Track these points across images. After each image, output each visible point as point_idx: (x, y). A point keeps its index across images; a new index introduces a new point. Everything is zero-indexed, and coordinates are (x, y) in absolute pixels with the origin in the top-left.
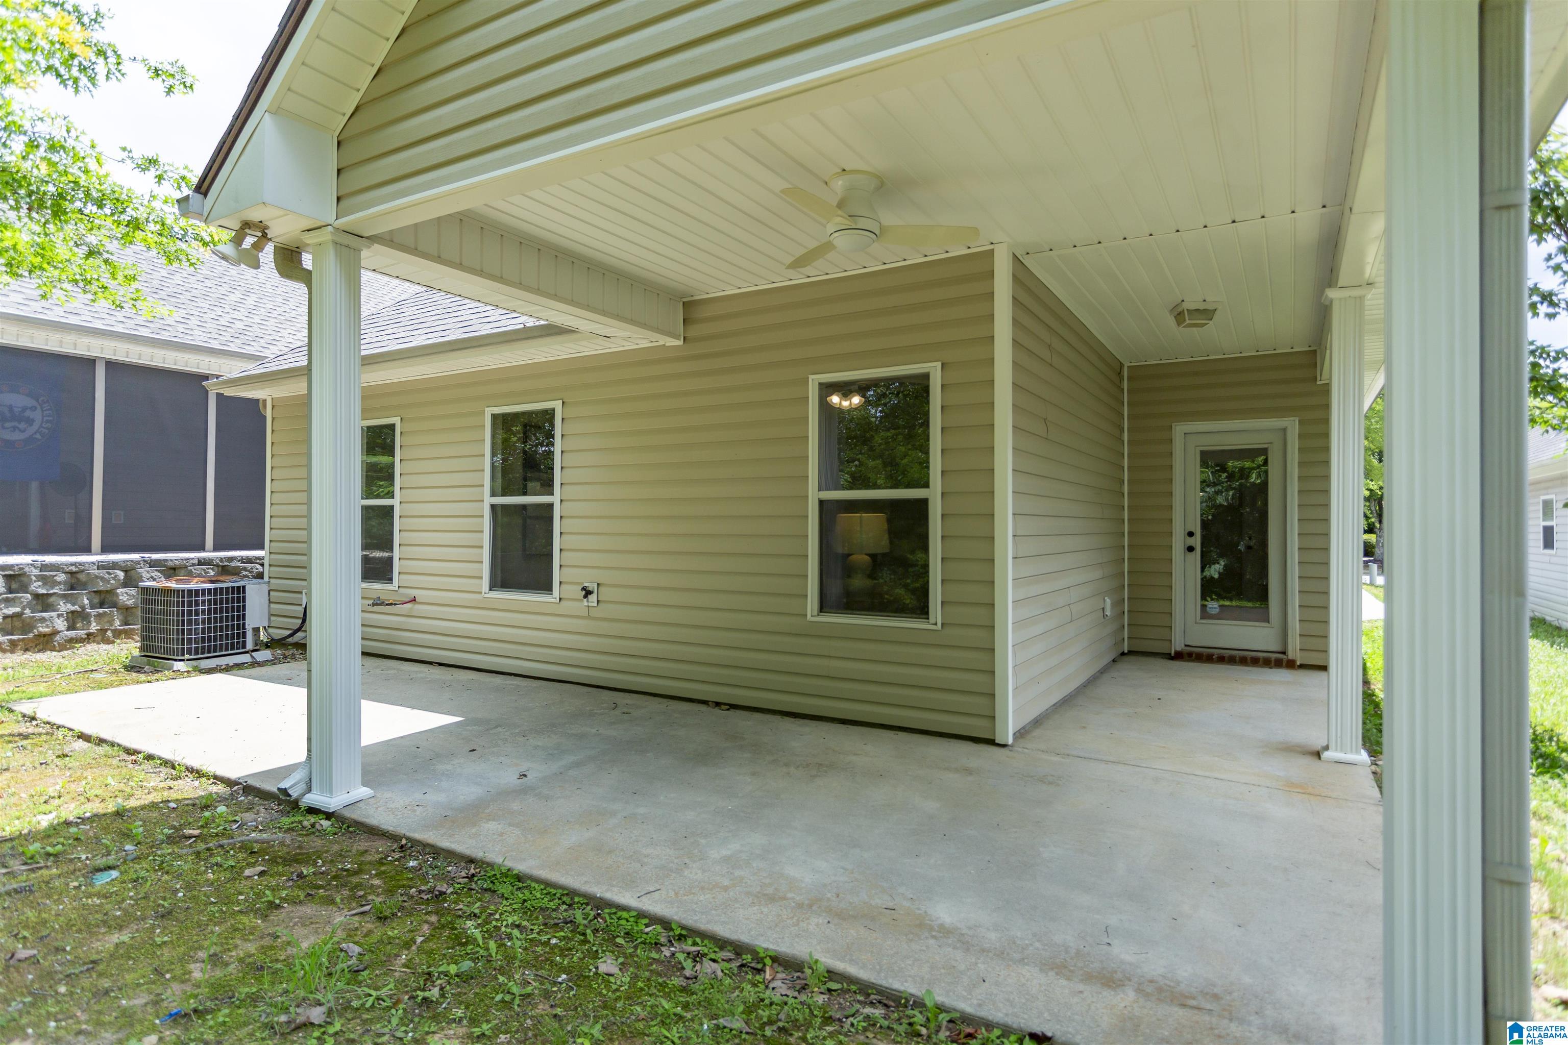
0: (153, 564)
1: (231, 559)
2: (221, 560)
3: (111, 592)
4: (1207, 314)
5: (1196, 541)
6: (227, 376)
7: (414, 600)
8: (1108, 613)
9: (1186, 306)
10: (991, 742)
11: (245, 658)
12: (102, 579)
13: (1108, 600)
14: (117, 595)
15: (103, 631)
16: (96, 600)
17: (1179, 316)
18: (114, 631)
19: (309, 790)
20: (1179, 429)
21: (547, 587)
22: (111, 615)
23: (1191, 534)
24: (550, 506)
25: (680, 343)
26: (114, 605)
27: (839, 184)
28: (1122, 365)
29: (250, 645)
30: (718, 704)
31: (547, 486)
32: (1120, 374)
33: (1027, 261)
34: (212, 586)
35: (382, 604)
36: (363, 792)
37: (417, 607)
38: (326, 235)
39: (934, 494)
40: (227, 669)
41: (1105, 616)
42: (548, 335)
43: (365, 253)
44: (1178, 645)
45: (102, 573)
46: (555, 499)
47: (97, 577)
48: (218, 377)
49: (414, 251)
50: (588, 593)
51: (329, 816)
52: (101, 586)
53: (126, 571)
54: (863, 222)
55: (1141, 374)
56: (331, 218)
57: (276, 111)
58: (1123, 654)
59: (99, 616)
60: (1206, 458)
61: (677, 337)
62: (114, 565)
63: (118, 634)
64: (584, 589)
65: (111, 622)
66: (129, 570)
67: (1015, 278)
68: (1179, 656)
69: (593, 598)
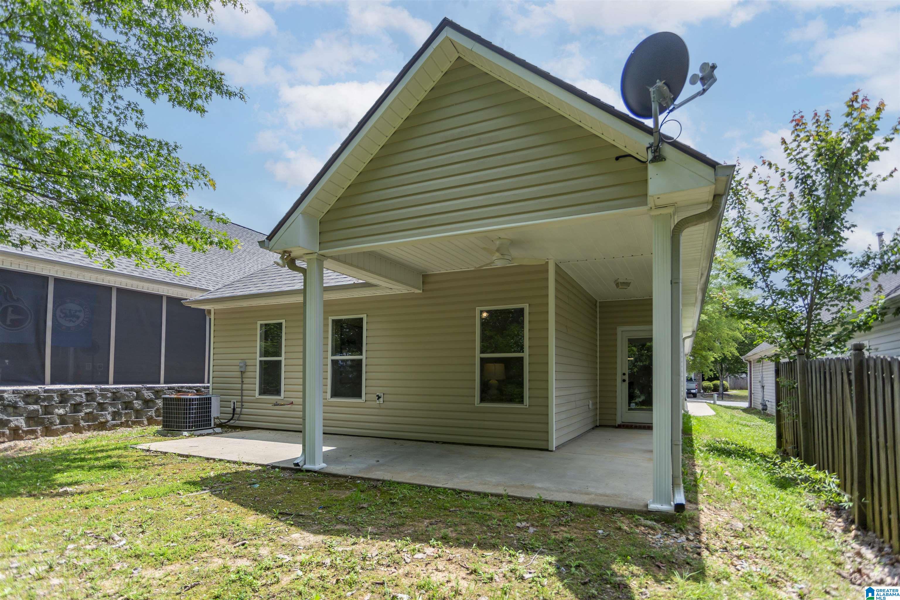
0: (149, 389)
1: (182, 387)
2: (178, 387)
3: (131, 402)
4: (628, 284)
5: (626, 377)
6: (193, 298)
7: (292, 403)
8: (591, 407)
9: (620, 281)
10: (547, 450)
11: (211, 431)
12: (127, 396)
13: (591, 402)
14: (133, 404)
15: (127, 421)
16: (124, 406)
17: (617, 285)
18: (132, 421)
19: (305, 464)
20: (620, 329)
21: (359, 396)
22: (130, 413)
23: (624, 374)
24: (361, 360)
25: (421, 292)
26: (132, 409)
27: (498, 242)
28: (596, 301)
29: (212, 426)
30: (437, 442)
31: (360, 351)
32: (596, 305)
33: (560, 265)
34: (198, 397)
35: (278, 405)
36: (324, 465)
37: (294, 406)
38: (315, 256)
39: (526, 355)
40: (208, 434)
41: (589, 408)
42: (365, 287)
43: (325, 262)
44: (619, 422)
45: (127, 393)
46: (363, 357)
47: (125, 395)
48: (186, 299)
49: (345, 262)
50: (379, 397)
51: (315, 472)
52: (127, 399)
53: (137, 392)
54: (506, 257)
55: (603, 305)
56: (317, 250)
57: (303, 213)
58: (597, 426)
59: (126, 414)
60: (631, 342)
61: (420, 290)
62: (132, 389)
63: (134, 423)
64: (378, 396)
65: (131, 417)
66: (138, 391)
67: (556, 272)
68: (620, 427)
69: (381, 400)
